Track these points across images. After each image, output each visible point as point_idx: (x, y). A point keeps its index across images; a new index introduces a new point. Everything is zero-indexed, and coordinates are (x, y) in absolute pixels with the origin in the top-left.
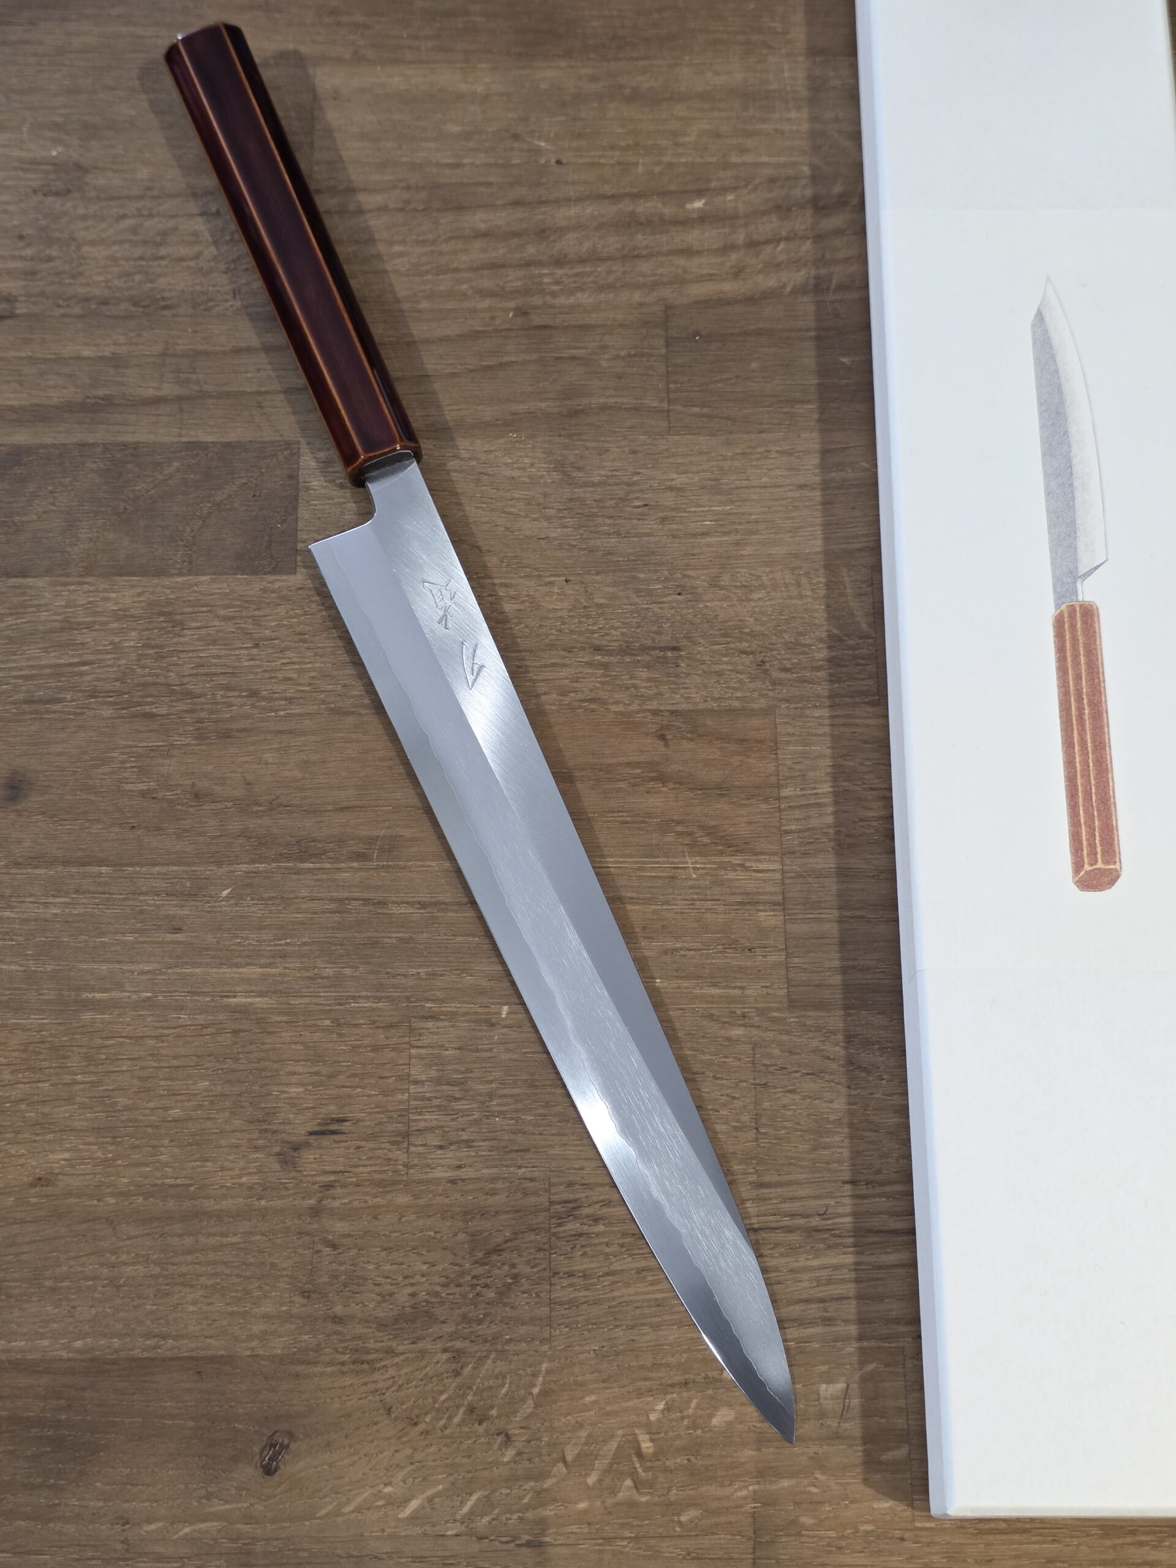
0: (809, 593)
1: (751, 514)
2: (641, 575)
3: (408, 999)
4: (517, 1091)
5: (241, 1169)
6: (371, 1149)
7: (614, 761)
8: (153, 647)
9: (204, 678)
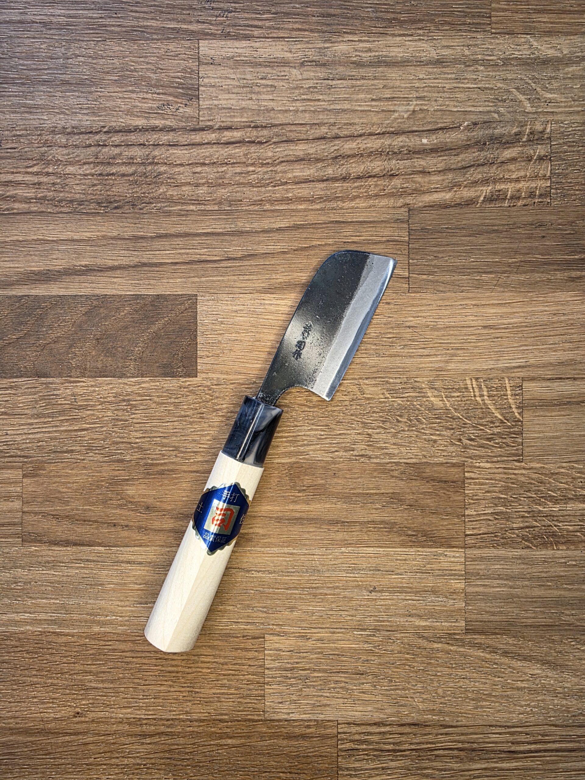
0: (485, 393)
1: (455, 343)
2: (391, 380)
3: (262, 624)
4: (320, 675)
5: (180, 711)
6: (246, 703)
7: (374, 491)
8: (121, 420)
9: (149, 439)
